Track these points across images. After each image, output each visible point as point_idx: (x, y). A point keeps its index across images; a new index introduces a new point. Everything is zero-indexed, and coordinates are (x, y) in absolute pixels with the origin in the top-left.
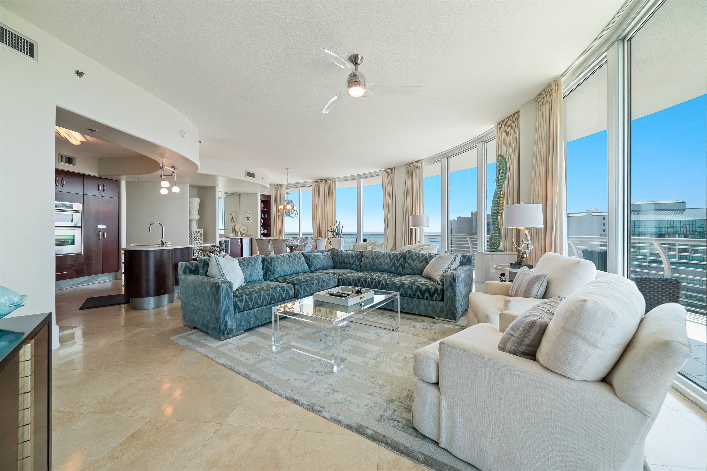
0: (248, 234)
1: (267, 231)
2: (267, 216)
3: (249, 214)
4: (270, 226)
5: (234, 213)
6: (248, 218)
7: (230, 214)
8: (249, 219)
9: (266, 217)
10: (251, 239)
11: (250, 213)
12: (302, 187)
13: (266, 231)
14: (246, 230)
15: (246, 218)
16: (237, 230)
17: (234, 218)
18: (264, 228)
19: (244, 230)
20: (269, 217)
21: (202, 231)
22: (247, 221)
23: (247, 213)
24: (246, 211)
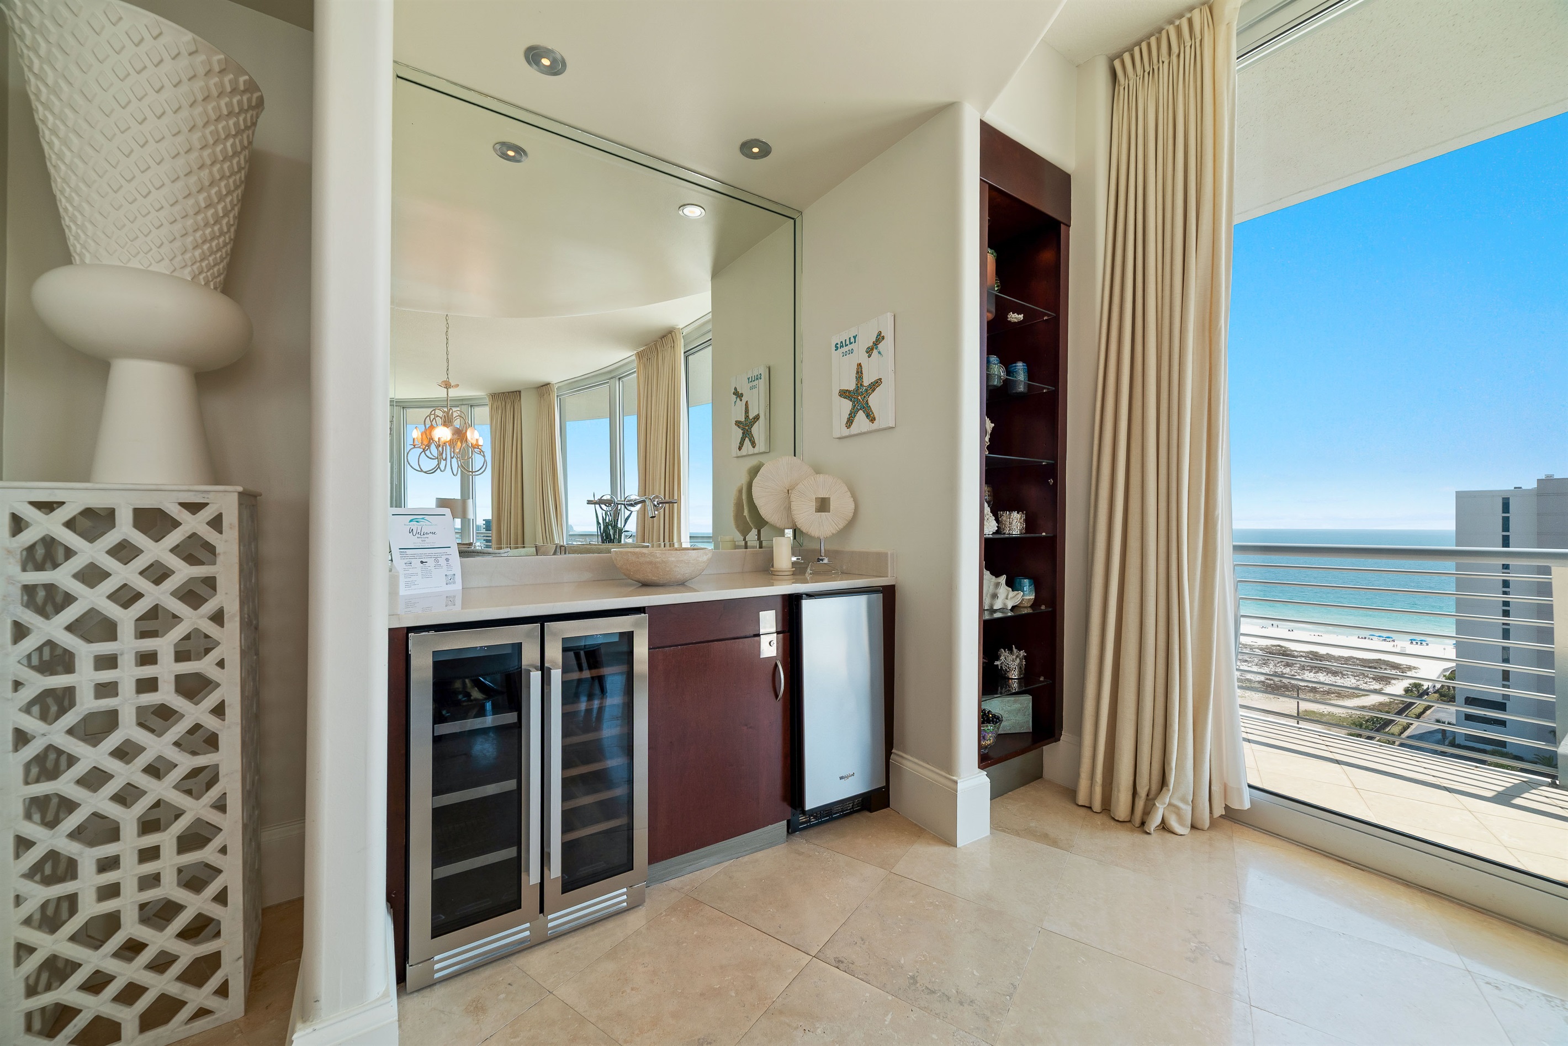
0: (860, 543)
1: (1030, 524)
3: (869, 351)
4: (1054, 470)
5: (758, 378)
6: (859, 396)
7: (735, 392)
8: (874, 400)
10: (888, 595)
11: (880, 338)
13: (1014, 522)
14: (842, 505)
15: (844, 394)
16: (767, 513)
17: (757, 418)
19: (823, 505)
20: (1056, 381)
21: (231, 518)
22: (850, 422)
23: (852, 351)
24: (844, 337)
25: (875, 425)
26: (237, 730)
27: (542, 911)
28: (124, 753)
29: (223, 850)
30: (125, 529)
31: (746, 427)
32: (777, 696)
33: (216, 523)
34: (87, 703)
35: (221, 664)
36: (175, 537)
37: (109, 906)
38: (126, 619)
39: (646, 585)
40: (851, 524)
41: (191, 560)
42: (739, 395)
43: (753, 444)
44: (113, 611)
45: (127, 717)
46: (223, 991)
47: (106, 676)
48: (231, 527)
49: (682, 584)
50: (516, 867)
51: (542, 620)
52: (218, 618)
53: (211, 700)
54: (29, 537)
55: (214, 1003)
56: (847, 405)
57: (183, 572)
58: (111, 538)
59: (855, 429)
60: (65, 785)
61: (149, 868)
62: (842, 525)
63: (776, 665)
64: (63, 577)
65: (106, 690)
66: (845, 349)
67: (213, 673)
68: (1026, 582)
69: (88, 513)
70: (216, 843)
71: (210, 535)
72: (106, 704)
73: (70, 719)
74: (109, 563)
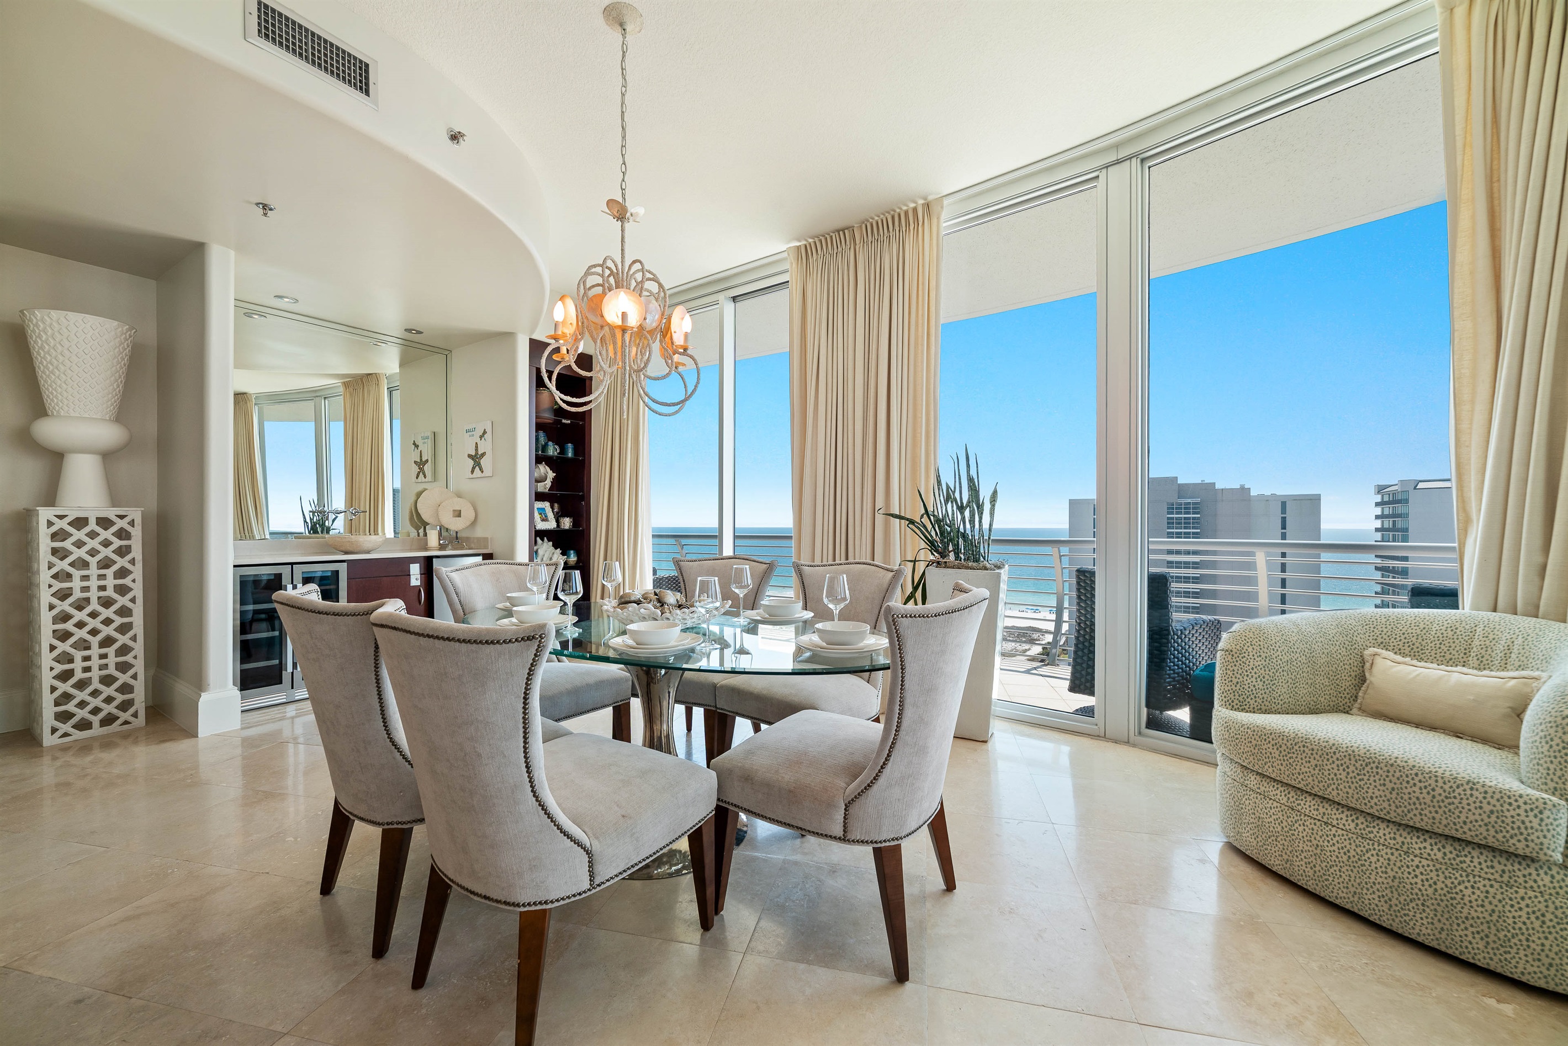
0: (479, 532)
1: (576, 523)
2: (576, 452)
3: (481, 437)
4: (586, 497)
5: (427, 438)
6: (476, 458)
7: (414, 444)
8: (483, 462)
9: (570, 454)
10: (487, 557)
11: (485, 432)
12: (734, 299)
13: (567, 523)
14: (468, 514)
15: (470, 456)
16: (425, 517)
17: (427, 461)
18: (561, 508)
19: (458, 514)
20: (584, 455)
21: (138, 521)
22: (472, 472)
23: (473, 435)
24: (470, 427)
25: (483, 475)
26: (142, 608)
27: (292, 688)
28: (93, 615)
29: (135, 657)
30: (93, 525)
31: (421, 464)
32: (420, 603)
33: (132, 523)
34: (77, 594)
35: (134, 581)
36: (114, 529)
37: (87, 675)
38: (93, 561)
39: (346, 553)
40: (474, 523)
41: (120, 538)
42: (416, 446)
43: (425, 477)
44: (88, 558)
45: (94, 601)
46: (135, 715)
47: (85, 584)
48: (138, 525)
49: (368, 552)
50: (281, 667)
51: (292, 564)
52: (133, 562)
53: (130, 596)
54: (54, 529)
55: (132, 719)
56: (471, 463)
57: (117, 543)
58: (87, 529)
59: (475, 475)
60: (69, 626)
61: (104, 661)
62: (468, 523)
63: (420, 590)
64: (67, 544)
65: (85, 589)
66: (470, 433)
67: (131, 585)
68: (572, 552)
69: (78, 519)
70: (132, 654)
71: (129, 528)
72: (85, 595)
73: (71, 600)
74: (86, 539)
